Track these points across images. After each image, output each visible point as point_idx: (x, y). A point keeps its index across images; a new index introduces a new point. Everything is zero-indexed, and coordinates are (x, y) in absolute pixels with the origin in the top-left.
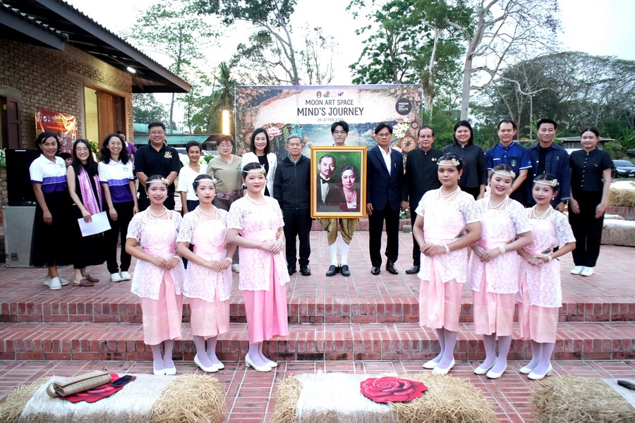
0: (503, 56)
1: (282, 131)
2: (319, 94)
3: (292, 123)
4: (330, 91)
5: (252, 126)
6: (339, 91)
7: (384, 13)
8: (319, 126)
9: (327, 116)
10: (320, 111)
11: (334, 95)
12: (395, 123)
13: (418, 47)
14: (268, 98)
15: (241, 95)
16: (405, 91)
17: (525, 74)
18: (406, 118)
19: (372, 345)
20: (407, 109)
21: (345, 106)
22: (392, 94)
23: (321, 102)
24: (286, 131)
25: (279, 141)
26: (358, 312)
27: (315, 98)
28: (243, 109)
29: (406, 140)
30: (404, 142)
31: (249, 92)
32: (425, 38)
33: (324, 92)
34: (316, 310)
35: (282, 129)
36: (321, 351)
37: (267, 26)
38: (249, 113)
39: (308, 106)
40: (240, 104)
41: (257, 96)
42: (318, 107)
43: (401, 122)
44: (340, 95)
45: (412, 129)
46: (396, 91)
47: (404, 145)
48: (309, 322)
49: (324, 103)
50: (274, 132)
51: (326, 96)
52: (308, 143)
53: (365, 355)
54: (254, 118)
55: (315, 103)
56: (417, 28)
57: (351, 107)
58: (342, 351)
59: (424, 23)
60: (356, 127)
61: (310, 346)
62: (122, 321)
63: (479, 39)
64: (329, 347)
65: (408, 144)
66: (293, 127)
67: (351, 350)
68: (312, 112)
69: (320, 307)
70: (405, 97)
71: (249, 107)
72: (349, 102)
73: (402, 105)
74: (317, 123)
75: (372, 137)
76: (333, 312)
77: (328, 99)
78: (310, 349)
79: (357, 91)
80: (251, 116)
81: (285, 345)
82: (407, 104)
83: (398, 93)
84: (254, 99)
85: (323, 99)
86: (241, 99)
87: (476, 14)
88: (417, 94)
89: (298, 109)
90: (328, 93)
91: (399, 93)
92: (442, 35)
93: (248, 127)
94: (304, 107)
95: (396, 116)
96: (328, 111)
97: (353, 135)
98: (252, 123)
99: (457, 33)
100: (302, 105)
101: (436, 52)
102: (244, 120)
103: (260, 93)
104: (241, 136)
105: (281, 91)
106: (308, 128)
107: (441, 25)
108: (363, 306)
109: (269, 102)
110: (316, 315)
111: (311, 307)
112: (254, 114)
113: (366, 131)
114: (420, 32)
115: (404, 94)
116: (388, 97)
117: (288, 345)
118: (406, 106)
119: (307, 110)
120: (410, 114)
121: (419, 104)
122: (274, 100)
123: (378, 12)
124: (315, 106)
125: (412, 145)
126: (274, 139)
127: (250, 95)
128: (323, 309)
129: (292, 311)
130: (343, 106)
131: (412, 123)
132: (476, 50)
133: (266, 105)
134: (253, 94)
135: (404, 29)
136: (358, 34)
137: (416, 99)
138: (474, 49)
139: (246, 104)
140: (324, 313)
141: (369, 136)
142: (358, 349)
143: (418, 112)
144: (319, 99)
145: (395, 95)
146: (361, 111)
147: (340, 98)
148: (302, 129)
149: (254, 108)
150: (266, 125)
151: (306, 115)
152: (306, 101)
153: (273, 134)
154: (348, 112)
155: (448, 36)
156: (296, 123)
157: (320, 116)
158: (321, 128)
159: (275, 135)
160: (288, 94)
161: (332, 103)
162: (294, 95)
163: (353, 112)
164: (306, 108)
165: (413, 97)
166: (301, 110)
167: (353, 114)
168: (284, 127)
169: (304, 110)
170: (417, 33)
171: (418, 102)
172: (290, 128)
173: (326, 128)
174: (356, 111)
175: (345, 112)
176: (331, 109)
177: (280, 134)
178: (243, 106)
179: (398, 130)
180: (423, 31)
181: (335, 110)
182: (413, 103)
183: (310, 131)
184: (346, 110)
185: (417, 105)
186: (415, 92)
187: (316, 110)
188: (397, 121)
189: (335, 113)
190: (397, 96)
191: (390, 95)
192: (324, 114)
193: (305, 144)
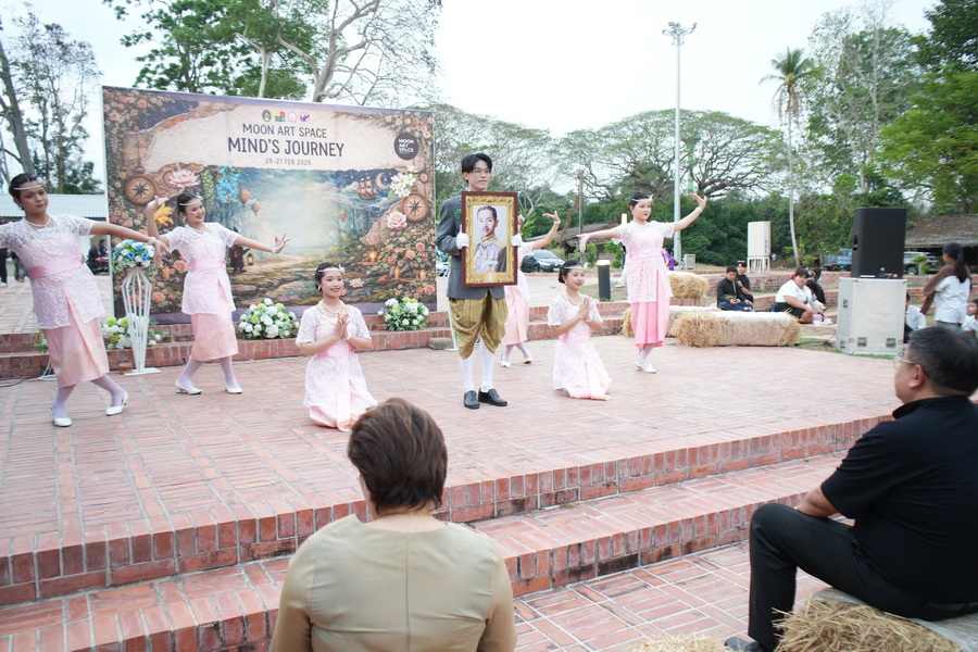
0: (364, 102)
1: (201, 178)
2: (266, 114)
3: (219, 165)
4: (286, 111)
5: (139, 166)
6: (302, 112)
7: (174, 16)
8: (268, 171)
9: (282, 155)
10: (270, 146)
12: (394, 172)
14: (170, 114)
15: (114, 104)
16: (408, 121)
18: (411, 166)
19: (706, 522)
20: (412, 150)
21: (313, 139)
22: (389, 124)
23: (270, 130)
24: (208, 178)
26: (627, 473)
27: (261, 122)
28: (120, 132)
29: (412, 201)
30: (409, 205)
31: (132, 100)
32: (244, 63)
33: (275, 111)
34: (566, 479)
35: (200, 175)
36: (634, 549)
38: (132, 142)
39: (247, 135)
40: (113, 122)
41: (148, 110)
42: (266, 137)
43: (403, 170)
44: (304, 119)
45: (419, 182)
46: (394, 119)
47: (410, 210)
48: (556, 503)
49: (276, 130)
50: (184, 180)
51: (278, 119)
52: (250, 202)
53: (696, 544)
54: (143, 151)
55: (260, 129)
56: (228, 47)
57: (323, 141)
58: (663, 543)
59: (240, 41)
60: (332, 176)
61: (618, 545)
63: (329, 72)
64: (646, 541)
65: (415, 208)
66: (222, 171)
67: (676, 540)
68: (256, 147)
69: (571, 473)
70: (408, 130)
71: (132, 129)
72: (320, 133)
73: (404, 143)
74: (265, 167)
75: (360, 195)
76: (593, 478)
77: (283, 125)
78: (618, 550)
79: (332, 114)
80: (138, 146)
82: (412, 142)
83: (397, 124)
84: (142, 116)
85: (273, 123)
86: (114, 112)
87: (321, 36)
88: (426, 127)
89: (230, 140)
90: (283, 114)
91: (399, 122)
92: (271, 62)
93: (132, 167)
94: (241, 135)
95: (396, 161)
96: (283, 146)
97: (328, 190)
98: (139, 160)
99: (292, 61)
100: (237, 134)
102: (122, 154)
103: (155, 105)
104: (118, 184)
105: (195, 104)
106: (249, 175)
107: (271, 47)
109: (174, 123)
110: (566, 489)
111: (558, 474)
112: (143, 142)
113: (349, 183)
114: (234, 55)
115: (406, 126)
116: (383, 129)
118: (410, 146)
119: (247, 142)
120: (417, 158)
121: (430, 143)
122: (182, 120)
123: (161, 12)
124: (260, 136)
125: (420, 210)
127: (135, 107)
128: (575, 476)
129: (528, 490)
130: (310, 139)
131: (420, 173)
132: (327, 87)
133: (167, 127)
134: (139, 105)
135: (208, 47)
136: (128, 45)
137: (424, 134)
138: (323, 87)
139: (126, 122)
140: (578, 484)
141: (354, 192)
142: (686, 536)
143: (428, 156)
144: (267, 124)
145: (393, 126)
146: (340, 150)
147: (304, 125)
148: (237, 175)
149: (143, 131)
150: (168, 166)
151: (244, 151)
152: (244, 126)
153: (183, 183)
154: (318, 150)
155: (279, 64)
156: (225, 164)
157: (270, 153)
158: (271, 177)
159: (188, 185)
160: (209, 110)
161: (290, 132)
162: (221, 114)
163: (327, 150)
164: (244, 139)
165: (420, 132)
166: (234, 141)
167: (326, 154)
168: (204, 171)
169: (241, 141)
170: (230, 54)
171: (429, 139)
172: (216, 172)
173: (281, 176)
174: (331, 149)
175: (313, 149)
176: (289, 142)
177: (197, 184)
178: (121, 125)
179: (400, 184)
180: (239, 54)
181: (296, 145)
182: (421, 141)
183: (253, 180)
184: (314, 146)
185: (427, 144)
186: (422, 123)
187: (263, 143)
188: (397, 169)
189: (296, 151)
190: (396, 128)
191: (385, 126)
192: (276, 150)
193: (244, 203)
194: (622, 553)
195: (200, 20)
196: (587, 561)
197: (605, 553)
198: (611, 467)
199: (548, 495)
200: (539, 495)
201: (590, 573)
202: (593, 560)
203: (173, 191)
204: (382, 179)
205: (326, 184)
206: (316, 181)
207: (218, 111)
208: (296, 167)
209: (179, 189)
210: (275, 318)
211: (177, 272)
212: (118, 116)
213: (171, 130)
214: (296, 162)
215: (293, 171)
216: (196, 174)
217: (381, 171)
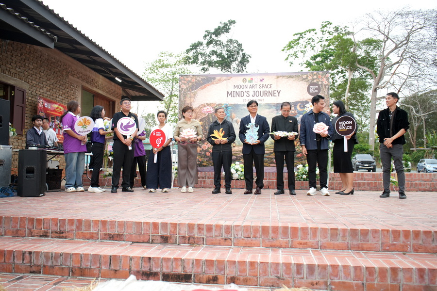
0: (400, 89)
2: (244, 80)
3: (223, 103)
4: (253, 77)
6: (260, 78)
7: (312, 62)
8: (244, 105)
9: (251, 97)
10: (246, 94)
11: (256, 81)
12: (307, 102)
13: (336, 84)
14: (204, 83)
15: (183, 81)
16: (315, 77)
17: (418, 102)
19: (248, 267)
20: (317, 91)
21: (266, 89)
22: (304, 79)
23: (246, 87)
25: (212, 117)
26: (240, 235)
27: (242, 83)
28: (184, 92)
31: (190, 79)
32: (342, 78)
33: (248, 78)
34: (196, 230)
36: (189, 271)
37: (230, 72)
38: (189, 96)
39: (236, 90)
40: (182, 89)
41: (196, 82)
42: (244, 90)
44: (262, 80)
46: (308, 76)
48: (189, 243)
49: (248, 87)
50: (208, 110)
51: (250, 82)
53: (238, 279)
54: (192, 99)
55: (241, 87)
56: (335, 71)
57: (270, 90)
58: (212, 272)
59: (340, 68)
60: (274, 106)
61: (177, 265)
62: (5, 234)
63: (381, 77)
64: (198, 267)
67: (222, 272)
68: (239, 94)
69: (200, 227)
70: (315, 81)
71: (189, 90)
72: (269, 86)
73: (313, 88)
74: (243, 103)
76: (214, 233)
77: (252, 84)
78: (176, 268)
79: (275, 77)
80: (191, 97)
81: (150, 262)
82: (317, 87)
83: (309, 79)
84: (193, 85)
85: (248, 84)
86: (183, 85)
87: (379, 60)
88: (325, 79)
89: (228, 92)
90: (252, 79)
91: (310, 78)
92: (354, 75)
94: (233, 90)
95: (308, 97)
96: (251, 93)
97: (272, 112)
98: (191, 103)
99: (365, 74)
100: (231, 89)
101: (349, 86)
102: (185, 101)
103: (198, 80)
105: (214, 78)
106: (236, 107)
107: (353, 69)
108: (247, 228)
109: (205, 87)
110: (196, 236)
111: (191, 227)
112: (193, 96)
114: (338, 74)
115: (314, 79)
116: (301, 82)
117: (152, 262)
118: (316, 89)
119: (235, 93)
122: (208, 85)
123: (307, 61)
124: (241, 90)
127: (190, 82)
128: (203, 229)
129: (171, 231)
130: (264, 89)
132: (380, 84)
133: (202, 89)
134: (192, 81)
137: (324, 83)
138: (378, 84)
139: (187, 88)
140: (204, 234)
142: (230, 272)
143: (326, 93)
144: (244, 84)
145: (307, 80)
146: (279, 93)
147: (262, 83)
148: (230, 107)
149: (193, 91)
150: (202, 105)
151: (234, 97)
152: (234, 86)
153: (207, 112)
154: (268, 94)
155: (359, 76)
156: (226, 103)
157: (245, 97)
159: (209, 113)
160: (220, 80)
161: (255, 87)
162: (225, 81)
163: (272, 94)
164: (234, 92)
165: (322, 82)
166: (230, 93)
167: (272, 96)
170: (335, 75)
171: (327, 85)
174: (274, 93)
175: (265, 94)
176: (254, 91)
178: (185, 90)
180: (340, 73)
181: (257, 92)
182: (322, 86)
183: (237, 109)
184: (266, 92)
185: (325, 87)
186: (323, 77)
187: (242, 93)
188: (309, 101)
189: (257, 95)
190: (308, 81)
191: (302, 80)
192: (248, 95)
193: (232, 119)
194: (180, 271)
195: (322, 62)
196: (154, 270)
197: (167, 267)
198: (228, 229)
199: (184, 237)
200: (178, 236)
201: (156, 277)
202: (159, 270)
203: (203, 115)
204: (300, 106)
205: (271, 109)
206: (267, 108)
207: (223, 81)
209: (206, 114)
210: (237, 170)
211: (203, 149)
212: (184, 86)
213: (204, 90)
216: (213, 108)
217: (300, 102)
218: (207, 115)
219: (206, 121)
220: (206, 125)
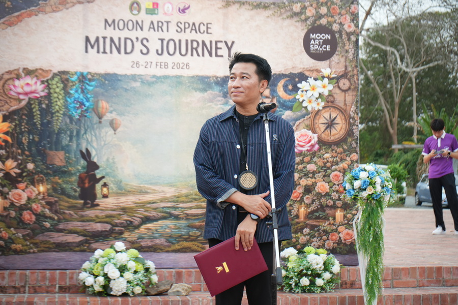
1: (48, 87)
2: (135, 6)
3: (72, 70)
4: (161, 1)
6: (180, 2)
8: (134, 78)
9: (153, 55)
10: (138, 46)
12: (303, 77)
16: (324, 10)
18: (326, 68)
20: (328, 48)
21: (194, 36)
22: (296, 14)
23: (139, 26)
24: (57, 87)
25: (41, 110)
27: (127, 15)
29: (327, 115)
30: (321, 121)
33: (146, 3)
35: (47, 84)
39: (110, 32)
42: (133, 35)
43: (315, 75)
44: (183, 11)
45: (338, 91)
46: (304, 8)
47: (323, 127)
49: (146, 26)
50: (27, 89)
51: (150, 12)
52: (108, 117)
55: (126, 25)
57: (207, 38)
60: (217, 83)
65: (330, 124)
66: (74, 78)
68: (118, 47)
70: (324, 21)
72: (203, 28)
73: (317, 39)
74: (130, 72)
77: (155, 18)
79: (220, 4)
82: (328, 37)
83: (309, 14)
85: (143, 17)
88: (348, 18)
89: (87, 39)
90: (156, 5)
91: (311, 12)
94: (101, 33)
95: (305, 62)
96: (154, 45)
97: (211, 101)
100: (97, 30)
106: (110, 81)
109: (19, 19)
115: (320, 17)
116: (288, 22)
118: (326, 42)
119: (108, 41)
120: (335, 58)
121: (353, 38)
122: (30, 16)
124: (125, 34)
125: (338, 127)
126: (29, 104)
130: (190, 35)
131: (338, 79)
133: (11, 25)
137: (346, 27)
143: (351, 55)
144: (134, 19)
145: (303, 17)
146: (229, 49)
147: (183, 18)
148: (93, 83)
150: (9, 72)
151: (104, 52)
152: (106, 21)
153: (26, 94)
154: (200, 50)
156: (80, 69)
157: (136, 56)
158: (137, 85)
159: (31, 96)
160: (63, 2)
161: (165, 28)
162: (78, 6)
163: (211, 50)
164: (104, 38)
165: (341, 24)
166: (93, 40)
167: (211, 55)
168: (53, 78)
169: (101, 41)
171: (352, 33)
172: (67, 80)
173: (150, 84)
174: (217, 48)
175: (193, 48)
176: (162, 40)
177: (42, 94)
179: (309, 93)
181: (171, 43)
182: (341, 36)
183: (114, 89)
184: (195, 45)
185: (349, 39)
186: (343, 11)
187: (129, 42)
188: (307, 74)
189: (171, 52)
190: (306, 19)
191: (291, 17)
192: (145, 51)
193: (100, 118)
203: (14, 102)
204: (285, 87)
205: (208, 94)
206: (196, 89)
207: (73, 4)
208: (170, 72)
209: (20, 101)
210: (123, 269)
211: (12, 204)
213: (16, 29)
214: (170, 65)
215: (166, 77)
216: (43, 82)
217: (284, 76)
218: (24, 103)
219: (21, 120)
220: (22, 133)
